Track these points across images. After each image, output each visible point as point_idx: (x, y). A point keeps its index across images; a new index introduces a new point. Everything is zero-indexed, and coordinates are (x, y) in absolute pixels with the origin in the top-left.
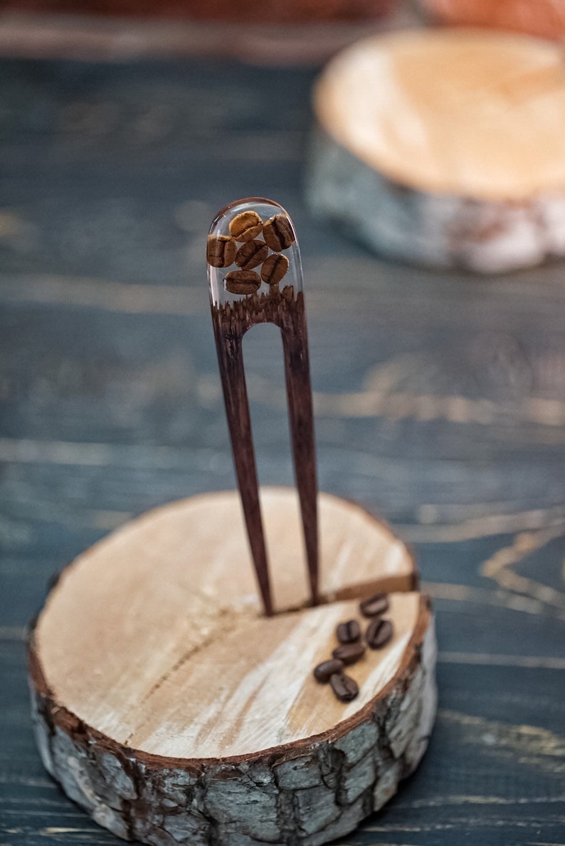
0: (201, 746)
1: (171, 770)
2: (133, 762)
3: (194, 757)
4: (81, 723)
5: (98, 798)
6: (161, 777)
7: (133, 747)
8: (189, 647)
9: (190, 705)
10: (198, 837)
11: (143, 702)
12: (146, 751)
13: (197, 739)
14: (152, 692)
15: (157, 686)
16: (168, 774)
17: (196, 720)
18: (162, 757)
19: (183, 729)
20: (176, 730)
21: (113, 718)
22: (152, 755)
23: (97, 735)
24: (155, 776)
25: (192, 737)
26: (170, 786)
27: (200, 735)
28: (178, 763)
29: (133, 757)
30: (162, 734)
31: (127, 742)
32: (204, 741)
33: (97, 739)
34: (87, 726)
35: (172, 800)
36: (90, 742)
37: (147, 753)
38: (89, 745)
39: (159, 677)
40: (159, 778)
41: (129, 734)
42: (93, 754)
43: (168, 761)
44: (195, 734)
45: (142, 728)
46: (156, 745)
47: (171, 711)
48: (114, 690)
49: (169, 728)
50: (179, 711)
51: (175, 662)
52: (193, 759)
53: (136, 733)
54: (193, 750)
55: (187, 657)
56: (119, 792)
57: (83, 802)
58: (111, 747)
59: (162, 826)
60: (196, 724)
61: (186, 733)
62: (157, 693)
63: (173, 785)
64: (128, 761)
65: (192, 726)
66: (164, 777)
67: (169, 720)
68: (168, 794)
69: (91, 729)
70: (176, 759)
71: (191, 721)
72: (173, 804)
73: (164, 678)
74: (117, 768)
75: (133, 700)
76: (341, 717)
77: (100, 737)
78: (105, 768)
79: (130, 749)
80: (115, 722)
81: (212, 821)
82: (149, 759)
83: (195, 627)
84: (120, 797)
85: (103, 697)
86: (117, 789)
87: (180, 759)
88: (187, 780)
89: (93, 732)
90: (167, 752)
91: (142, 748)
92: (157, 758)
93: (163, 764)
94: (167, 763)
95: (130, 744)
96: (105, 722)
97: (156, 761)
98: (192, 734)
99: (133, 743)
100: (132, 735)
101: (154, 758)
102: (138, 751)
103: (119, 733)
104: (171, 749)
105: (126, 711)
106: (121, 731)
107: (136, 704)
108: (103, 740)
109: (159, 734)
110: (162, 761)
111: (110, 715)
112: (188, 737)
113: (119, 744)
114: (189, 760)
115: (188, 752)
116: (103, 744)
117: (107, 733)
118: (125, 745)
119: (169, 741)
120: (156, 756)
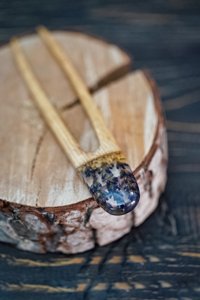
0: (79, 194)
1: (69, 212)
2: (44, 215)
3: (79, 201)
4: (4, 202)
5: (22, 237)
6: (64, 217)
7: (42, 206)
8: (37, 139)
9: (58, 172)
10: (86, 240)
11: (32, 178)
12: (51, 206)
13: (75, 190)
14: (33, 171)
15: (33, 167)
16: (68, 215)
17: (67, 179)
18: (61, 207)
19: (63, 187)
20: (60, 188)
21: (20, 193)
22: (55, 207)
23: (18, 206)
24: (61, 218)
25: (71, 190)
26: (70, 220)
27: (74, 187)
29: (44, 212)
30: (53, 193)
31: (37, 205)
32: (79, 190)
33: (19, 208)
34: (8, 203)
35: (71, 227)
36: (14, 211)
37: (51, 207)
38: (14, 213)
39: (31, 161)
40: (63, 219)
41: (36, 200)
42: (17, 216)
43: (66, 208)
44: (71, 187)
45: (40, 194)
46: (54, 201)
47: (50, 178)
48: (11, 177)
49: (55, 189)
50: (54, 177)
51: (34, 150)
52: (79, 202)
53: (39, 198)
54: (76, 197)
55: (39, 144)
56: (37, 232)
57: (10, 241)
58: (29, 210)
59: (65, 241)
60: (68, 182)
61: (66, 188)
62: (36, 170)
63: (72, 219)
64: (41, 215)
65: (67, 184)
66: (66, 217)
67: (52, 184)
68: (69, 225)
69: (13, 204)
70: (70, 206)
71: (65, 181)
72: (71, 229)
73: (34, 161)
74: (36, 220)
75: (25, 179)
77: (20, 207)
78: (27, 222)
79: (40, 208)
80: (23, 195)
81: (94, 230)
82: (55, 210)
83: (32, 126)
84: (38, 234)
85: (8, 183)
86: (35, 231)
87: (72, 205)
88: (79, 214)
89: (14, 205)
90: (62, 203)
91: (47, 205)
92: (59, 208)
93: (65, 211)
94: (66, 209)
95: (39, 205)
96: (18, 197)
97: (59, 210)
98: (70, 188)
99: (40, 204)
100: (37, 200)
101: (57, 209)
102: (46, 208)
103: (30, 201)
104: (63, 201)
105: (25, 187)
106: (30, 199)
107: (28, 181)
108: (22, 208)
109: (52, 194)
110: (62, 209)
111: (18, 192)
112: (69, 190)
113: (33, 207)
114: (77, 204)
115: (74, 199)
116: (24, 210)
117: (23, 203)
118: (36, 207)
119: (60, 197)
120: (58, 207)
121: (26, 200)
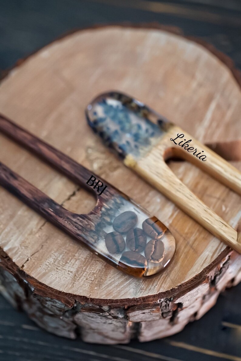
0: (77, 283)
1: (52, 298)
2: (25, 282)
3: (70, 292)
6: (44, 299)
7: (27, 272)
11: (40, 228)
12: (36, 278)
13: (75, 275)
16: (50, 300)
17: (77, 255)
19: (66, 263)
20: (61, 262)
22: (40, 283)
23: (2, 254)
27: (77, 271)
28: (59, 295)
29: (26, 279)
30: (50, 264)
31: (23, 266)
32: (80, 278)
37: (36, 280)
41: (26, 259)
43: (51, 291)
44: (74, 270)
45: (37, 255)
46: (44, 274)
49: (56, 260)
52: (69, 294)
53: (31, 259)
54: (71, 286)
58: (11, 268)
60: (76, 259)
61: (67, 268)
63: (53, 305)
64: (22, 280)
65: (73, 261)
67: (56, 251)
68: (48, 308)
70: (57, 291)
71: (73, 256)
72: (51, 313)
74: (14, 281)
76: (184, 278)
77: (5, 256)
79: (24, 273)
80: (17, 244)
81: (78, 326)
82: (37, 286)
84: (14, 292)
85: (12, 217)
86: (13, 288)
87: (60, 292)
88: (63, 306)
90: (51, 283)
91: (33, 275)
92: (43, 287)
93: (47, 293)
94: (50, 293)
95: (25, 269)
96: (10, 243)
97: (42, 289)
98: (72, 270)
99: (27, 268)
100: (28, 260)
101: (41, 286)
102: (30, 277)
103: (19, 256)
104: (54, 280)
105: (26, 235)
106: (20, 254)
107: (35, 230)
108: (6, 259)
109: (48, 264)
110: (46, 290)
111: (14, 237)
112: (69, 271)
113: (17, 266)
114: (66, 294)
115: (67, 286)
116: (6, 264)
117: (10, 255)
118: (21, 269)
119: (53, 273)
120: (43, 284)
121: (16, 253)
